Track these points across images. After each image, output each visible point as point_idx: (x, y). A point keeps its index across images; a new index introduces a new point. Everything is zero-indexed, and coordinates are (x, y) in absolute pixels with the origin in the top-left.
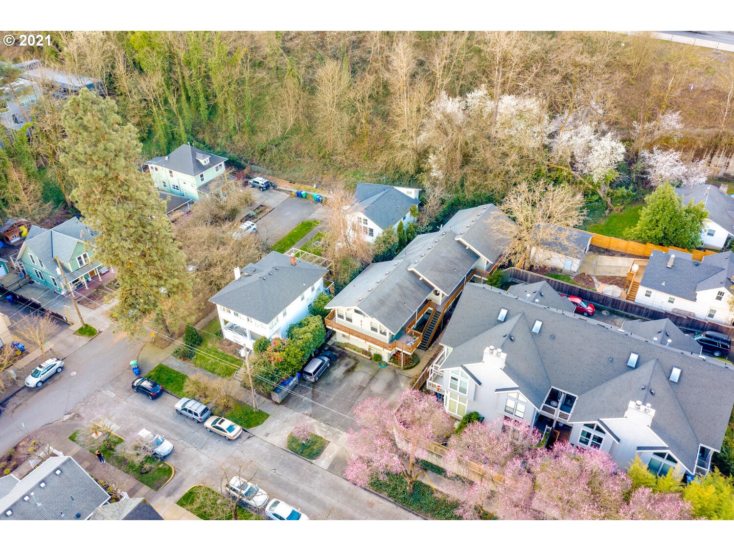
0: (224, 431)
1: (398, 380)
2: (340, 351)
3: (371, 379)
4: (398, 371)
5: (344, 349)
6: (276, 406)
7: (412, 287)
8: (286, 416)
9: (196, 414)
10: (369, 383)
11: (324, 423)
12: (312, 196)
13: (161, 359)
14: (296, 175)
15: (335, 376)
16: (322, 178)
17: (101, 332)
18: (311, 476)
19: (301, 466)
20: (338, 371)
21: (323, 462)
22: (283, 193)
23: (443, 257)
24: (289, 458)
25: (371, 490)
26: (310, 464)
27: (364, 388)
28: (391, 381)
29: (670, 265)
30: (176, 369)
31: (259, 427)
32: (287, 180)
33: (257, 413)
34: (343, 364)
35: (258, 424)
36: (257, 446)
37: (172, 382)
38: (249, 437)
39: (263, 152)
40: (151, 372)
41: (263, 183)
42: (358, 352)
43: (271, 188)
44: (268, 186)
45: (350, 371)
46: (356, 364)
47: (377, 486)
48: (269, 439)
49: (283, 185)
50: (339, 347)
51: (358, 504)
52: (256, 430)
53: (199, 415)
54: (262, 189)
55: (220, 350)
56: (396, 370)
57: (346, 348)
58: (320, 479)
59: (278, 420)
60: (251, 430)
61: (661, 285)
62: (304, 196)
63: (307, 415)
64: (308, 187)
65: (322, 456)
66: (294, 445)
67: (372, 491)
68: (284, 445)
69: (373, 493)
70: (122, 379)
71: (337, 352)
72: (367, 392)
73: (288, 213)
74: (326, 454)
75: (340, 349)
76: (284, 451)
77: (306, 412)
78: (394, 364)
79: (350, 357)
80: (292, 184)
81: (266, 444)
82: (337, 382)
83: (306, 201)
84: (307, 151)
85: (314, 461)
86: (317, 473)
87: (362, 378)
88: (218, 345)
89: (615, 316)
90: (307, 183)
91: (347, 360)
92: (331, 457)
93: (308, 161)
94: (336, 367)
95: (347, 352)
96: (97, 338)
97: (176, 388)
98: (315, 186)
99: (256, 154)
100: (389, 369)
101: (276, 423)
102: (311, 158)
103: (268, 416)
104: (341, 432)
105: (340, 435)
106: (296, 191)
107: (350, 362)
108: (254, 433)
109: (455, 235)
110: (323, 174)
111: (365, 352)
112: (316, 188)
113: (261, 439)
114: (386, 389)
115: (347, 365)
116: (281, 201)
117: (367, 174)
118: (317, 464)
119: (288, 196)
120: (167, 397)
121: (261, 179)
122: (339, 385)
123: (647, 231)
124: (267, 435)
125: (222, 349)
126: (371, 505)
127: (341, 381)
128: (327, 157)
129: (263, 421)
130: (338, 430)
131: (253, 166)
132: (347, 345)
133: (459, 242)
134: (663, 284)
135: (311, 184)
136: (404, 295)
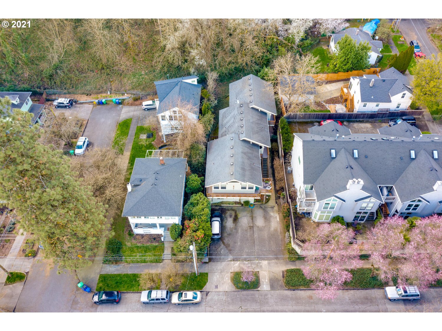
0: (192, 300)
1: (267, 212)
2: (219, 208)
3: (252, 219)
4: (263, 206)
5: (221, 206)
6: (207, 264)
7: (249, 151)
8: (219, 268)
9: (163, 299)
10: (253, 222)
11: (246, 261)
12: (112, 101)
13: (98, 271)
14: (88, 87)
15: (229, 227)
16: (111, 85)
17: (28, 272)
18: (265, 299)
19: (254, 296)
20: (229, 223)
21: (264, 286)
22: (86, 105)
23: (252, 123)
24: (243, 295)
25: (304, 289)
26: (258, 292)
27: (253, 227)
28: (264, 215)
29: (371, 85)
30: (115, 273)
31: (207, 284)
32: (83, 94)
33: (199, 276)
34: (228, 217)
35: (205, 283)
36: (216, 298)
37: (121, 283)
38: (207, 295)
39: (51, 77)
40: (98, 284)
41: (68, 102)
42: (232, 204)
43: (74, 104)
44: (72, 103)
45: (236, 219)
46: (236, 213)
47: (306, 285)
48: (220, 289)
49: (83, 99)
50: (216, 206)
51: (304, 301)
52: (208, 287)
53: (166, 299)
54: (68, 107)
55: (139, 245)
56: (262, 206)
57: (222, 205)
58: (271, 298)
59: (216, 274)
60: (204, 289)
61: (371, 98)
62: (105, 103)
63: (231, 261)
64: (104, 95)
65: (261, 283)
66: (240, 285)
67: (306, 289)
68: (233, 288)
69: (306, 290)
70: (79, 301)
71: (218, 210)
72: (256, 228)
73: (103, 120)
74: (263, 280)
75: (219, 207)
76: (236, 292)
77: (229, 259)
78: (258, 203)
79: (228, 210)
80: (89, 96)
81: (221, 293)
82: (234, 230)
83: (109, 106)
84: (86, 67)
85: (259, 289)
86: (266, 295)
87: (246, 220)
88: (134, 241)
89: (352, 124)
90: (101, 93)
91: (228, 213)
92: (267, 281)
93: (93, 75)
94: (225, 221)
95: (224, 207)
96: (28, 279)
97: (128, 287)
98: (109, 93)
99: (45, 80)
100: (257, 207)
101: (216, 276)
102: (93, 71)
103: (207, 274)
104: (260, 261)
105: (261, 264)
106: (97, 101)
107: (231, 213)
108: (207, 290)
109: (248, 104)
110: (111, 82)
111: (236, 203)
112: (110, 94)
113: (216, 292)
114: (265, 222)
115: (231, 216)
116: (89, 112)
117: (143, 73)
118: (262, 289)
119: (91, 106)
120: (126, 296)
121: (63, 99)
122: (237, 232)
123: (343, 66)
124: (217, 287)
125: (140, 242)
126: (311, 297)
127: (236, 228)
128: (105, 68)
129: (207, 279)
130: (258, 261)
131: (47, 90)
132: (222, 203)
133: (252, 108)
134: (372, 97)
135: (105, 92)
136: (249, 158)
